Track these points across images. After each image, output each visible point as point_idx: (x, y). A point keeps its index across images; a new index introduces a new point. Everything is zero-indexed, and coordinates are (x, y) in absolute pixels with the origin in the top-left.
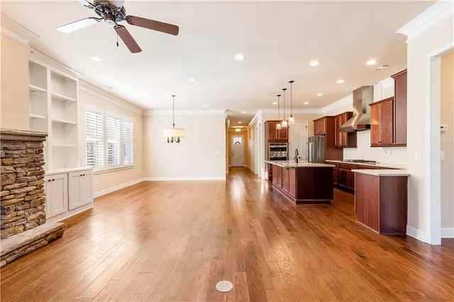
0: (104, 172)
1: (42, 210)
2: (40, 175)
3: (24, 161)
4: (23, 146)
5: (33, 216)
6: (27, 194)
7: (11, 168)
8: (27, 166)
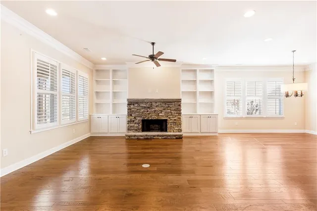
0: (241, 118)
1: (180, 127)
2: (180, 114)
3: (173, 109)
4: (173, 103)
5: (177, 128)
6: (175, 120)
7: (169, 111)
8: (175, 110)
